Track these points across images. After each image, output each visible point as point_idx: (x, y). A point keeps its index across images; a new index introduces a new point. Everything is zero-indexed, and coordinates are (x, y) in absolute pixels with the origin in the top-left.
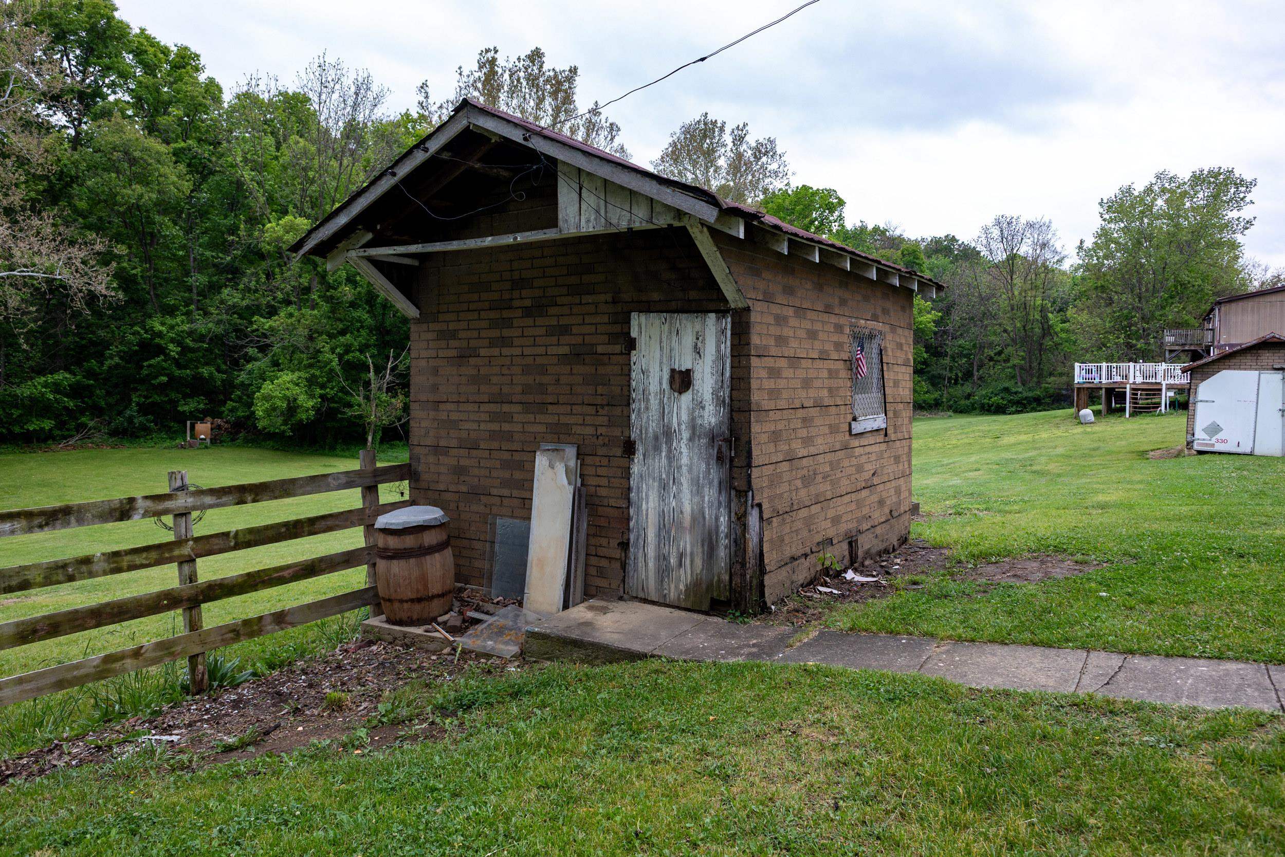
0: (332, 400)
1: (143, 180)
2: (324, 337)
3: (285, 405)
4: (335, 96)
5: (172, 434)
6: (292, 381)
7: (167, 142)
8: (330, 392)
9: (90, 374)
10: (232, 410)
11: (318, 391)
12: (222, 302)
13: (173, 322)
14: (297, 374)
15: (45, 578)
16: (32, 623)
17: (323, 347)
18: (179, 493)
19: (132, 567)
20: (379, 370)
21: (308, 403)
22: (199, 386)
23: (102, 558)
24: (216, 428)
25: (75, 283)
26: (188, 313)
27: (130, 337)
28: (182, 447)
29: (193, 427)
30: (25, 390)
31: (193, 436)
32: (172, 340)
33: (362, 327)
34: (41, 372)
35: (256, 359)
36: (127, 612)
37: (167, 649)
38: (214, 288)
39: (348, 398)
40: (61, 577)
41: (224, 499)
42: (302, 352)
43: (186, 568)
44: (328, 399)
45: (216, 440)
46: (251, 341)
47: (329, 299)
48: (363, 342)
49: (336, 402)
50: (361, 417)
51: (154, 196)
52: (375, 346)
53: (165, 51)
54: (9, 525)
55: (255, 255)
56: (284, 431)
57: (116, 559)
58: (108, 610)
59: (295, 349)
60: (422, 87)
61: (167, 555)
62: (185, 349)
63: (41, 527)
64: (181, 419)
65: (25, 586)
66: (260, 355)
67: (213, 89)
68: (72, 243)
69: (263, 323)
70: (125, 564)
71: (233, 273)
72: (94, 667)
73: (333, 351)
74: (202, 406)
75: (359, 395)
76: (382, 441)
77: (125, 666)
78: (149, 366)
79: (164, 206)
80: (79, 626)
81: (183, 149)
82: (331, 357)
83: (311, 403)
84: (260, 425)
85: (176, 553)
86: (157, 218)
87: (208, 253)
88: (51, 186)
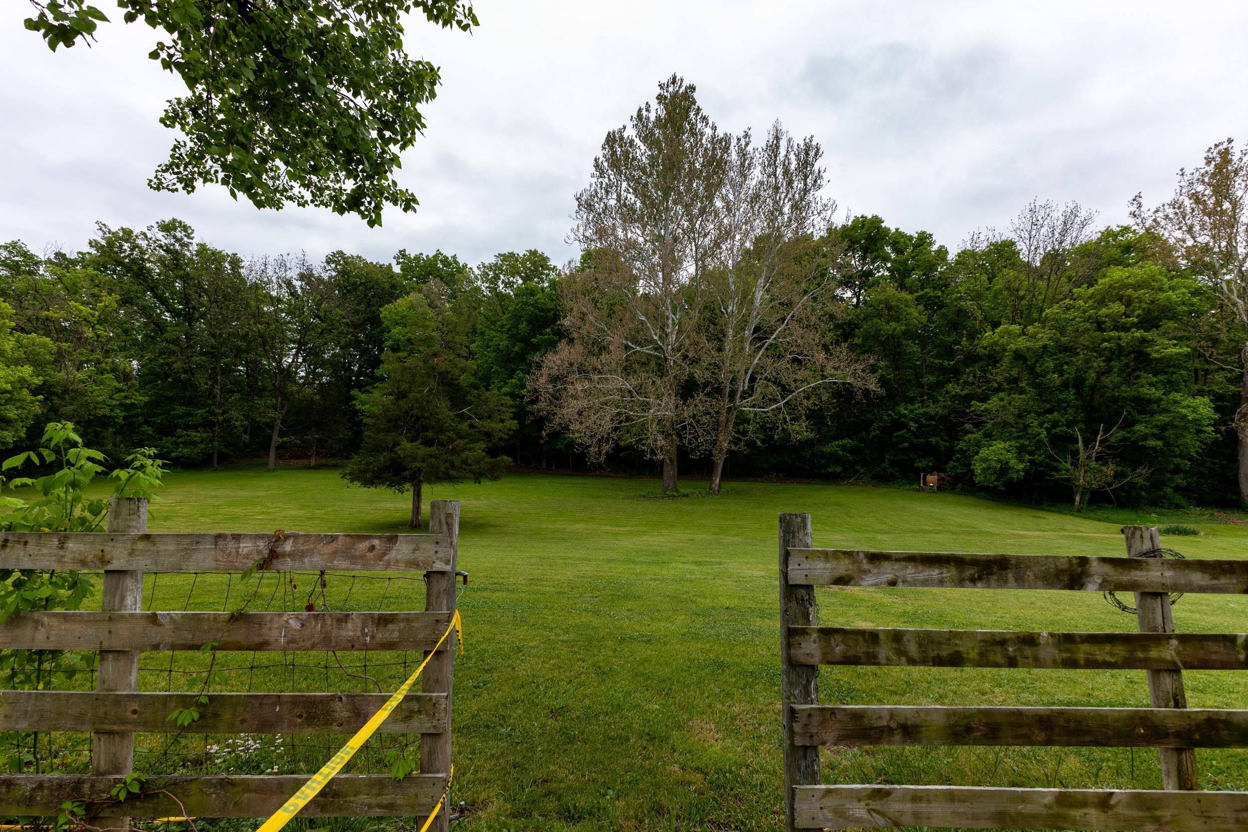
0: (1040, 464)
1: (898, 320)
2: (1033, 415)
3: (999, 466)
4: (1043, 230)
5: (911, 481)
6: (1004, 448)
7: (911, 293)
8: (1038, 458)
9: (862, 440)
10: (953, 468)
11: (1028, 457)
12: (947, 392)
13: (913, 408)
14: (1008, 443)
15: (981, 654)
16: (965, 717)
17: (1032, 423)
18: (1151, 560)
19: (1093, 664)
20: (1087, 443)
21: (1018, 467)
22: (928, 450)
23: (1051, 640)
24: (940, 479)
25: (858, 384)
26: (922, 402)
27: (886, 417)
28: (917, 490)
29: (925, 478)
30: (827, 449)
31: (925, 483)
32: (912, 420)
33: (1068, 406)
34: (836, 438)
35: (972, 433)
36: (1087, 732)
37: (1149, 809)
38: (940, 385)
39: (1056, 464)
40: (999, 658)
41: (1223, 581)
42: (1012, 427)
43: (1167, 681)
44: (1036, 464)
45: (941, 488)
46: (969, 420)
47: (1038, 386)
48: (1071, 418)
49: (1044, 467)
50: (1068, 480)
51: (903, 328)
52: (1081, 421)
53: (910, 238)
54: (937, 572)
55: (972, 359)
56: (997, 486)
57: (1068, 646)
58: (1061, 722)
59: (1006, 424)
60: (1134, 200)
61: (1140, 655)
62: (921, 426)
63: (973, 581)
64: (917, 472)
65: (956, 660)
66: (974, 430)
67: (942, 252)
68: (856, 361)
69: (977, 406)
70: (1081, 657)
71: (955, 373)
72: (1046, 806)
73: (1041, 425)
74: (931, 464)
75: (1066, 462)
76: (1090, 502)
77: (1088, 817)
78: (897, 436)
79: (909, 334)
80: (1024, 736)
81: (922, 296)
82: (1040, 430)
83: (1021, 466)
84: (977, 479)
85: (1154, 653)
86: (904, 342)
87: (937, 361)
88: (844, 330)
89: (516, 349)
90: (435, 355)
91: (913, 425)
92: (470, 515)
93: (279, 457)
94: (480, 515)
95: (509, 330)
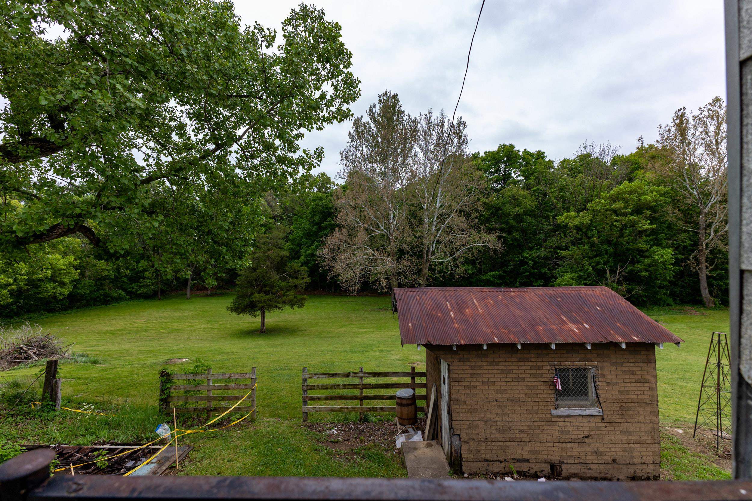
2: (587, 259)
8: (589, 282)
11: (583, 282)
13: (531, 253)
15: (331, 388)
16: (328, 397)
17: (586, 263)
19: (348, 388)
20: (612, 274)
22: (541, 276)
23: (342, 385)
25: (491, 246)
30: (485, 277)
34: (490, 271)
37: (355, 409)
42: (579, 264)
43: (361, 391)
48: (606, 260)
51: (523, 210)
52: (611, 262)
53: (533, 154)
57: (345, 386)
61: (357, 387)
67: (550, 163)
69: (561, 253)
79: (527, 213)
82: (589, 267)
86: (525, 217)
89: (314, 229)
90: (269, 250)
91: (531, 263)
92: (290, 324)
93: (192, 290)
94: (295, 324)
95: (310, 219)
